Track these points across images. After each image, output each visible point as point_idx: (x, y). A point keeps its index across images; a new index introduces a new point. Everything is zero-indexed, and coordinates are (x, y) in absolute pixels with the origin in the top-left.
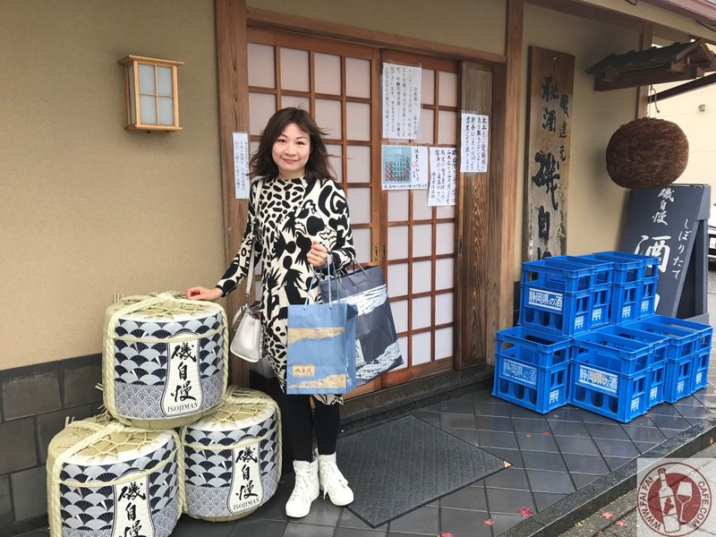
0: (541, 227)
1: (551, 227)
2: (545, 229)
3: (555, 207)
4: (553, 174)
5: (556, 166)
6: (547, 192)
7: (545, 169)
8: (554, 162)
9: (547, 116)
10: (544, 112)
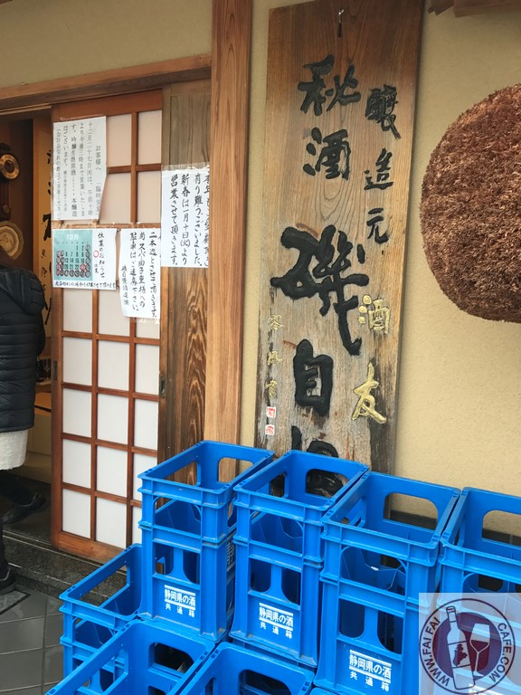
0: (303, 383)
1: (335, 391)
2: (317, 391)
3: (353, 348)
4: (344, 275)
5: (353, 256)
6: (324, 312)
7: (314, 263)
8: (345, 246)
9: (319, 148)
10: (310, 140)
